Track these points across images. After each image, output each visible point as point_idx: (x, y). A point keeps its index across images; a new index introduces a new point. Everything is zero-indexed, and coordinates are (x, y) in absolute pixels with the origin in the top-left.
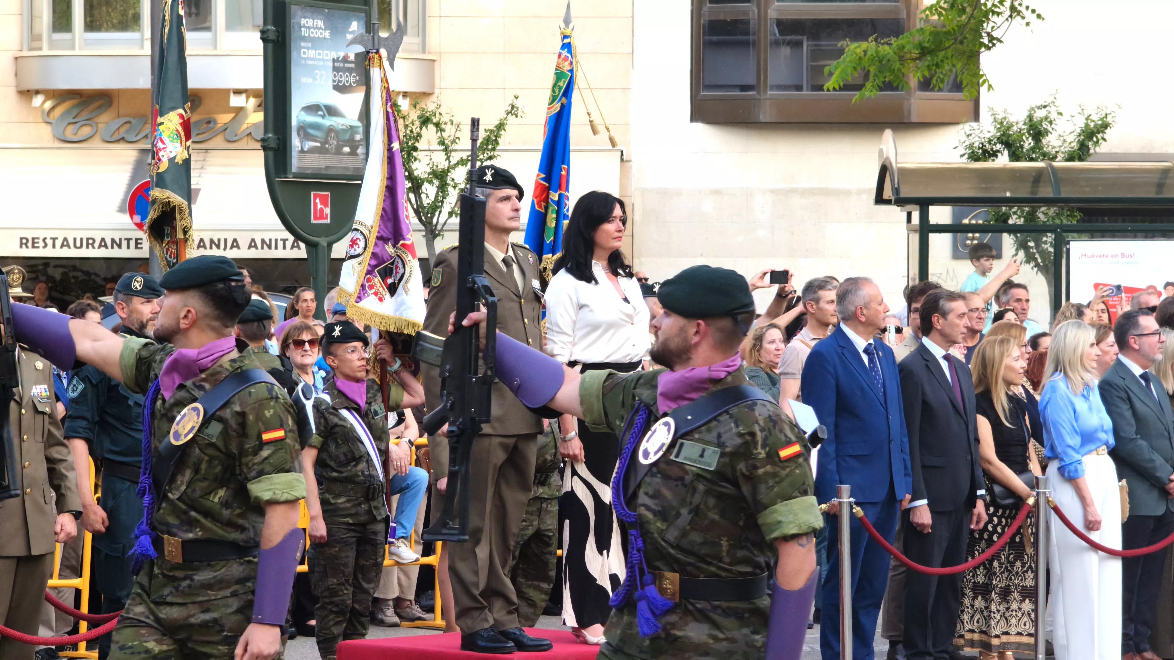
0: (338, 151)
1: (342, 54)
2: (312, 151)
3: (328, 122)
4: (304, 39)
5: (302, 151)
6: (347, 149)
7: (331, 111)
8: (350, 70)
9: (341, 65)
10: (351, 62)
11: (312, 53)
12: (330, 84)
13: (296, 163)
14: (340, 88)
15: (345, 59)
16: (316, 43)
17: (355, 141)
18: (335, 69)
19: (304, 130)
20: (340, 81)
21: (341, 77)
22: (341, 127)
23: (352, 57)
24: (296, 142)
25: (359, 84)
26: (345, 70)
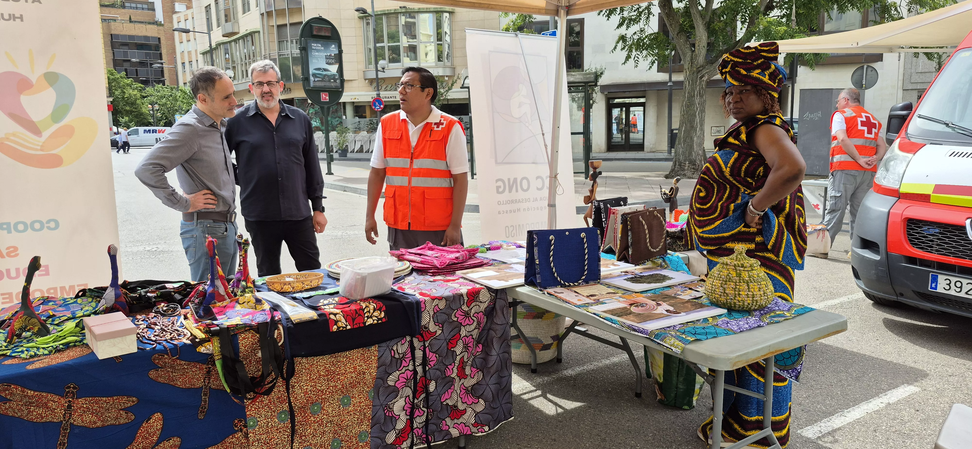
0: (329, 81)
1: (329, 54)
2: (318, 81)
3: (324, 73)
4: (314, 49)
5: (314, 81)
6: (333, 81)
7: (325, 70)
8: (332, 59)
9: (329, 57)
11: (317, 54)
12: (325, 62)
13: (312, 84)
14: (329, 63)
15: (330, 55)
16: (318, 51)
17: (336, 79)
18: (326, 58)
19: (314, 75)
22: (330, 74)
23: (333, 55)
24: (312, 78)
25: (336, 63)
26: (330, 59)
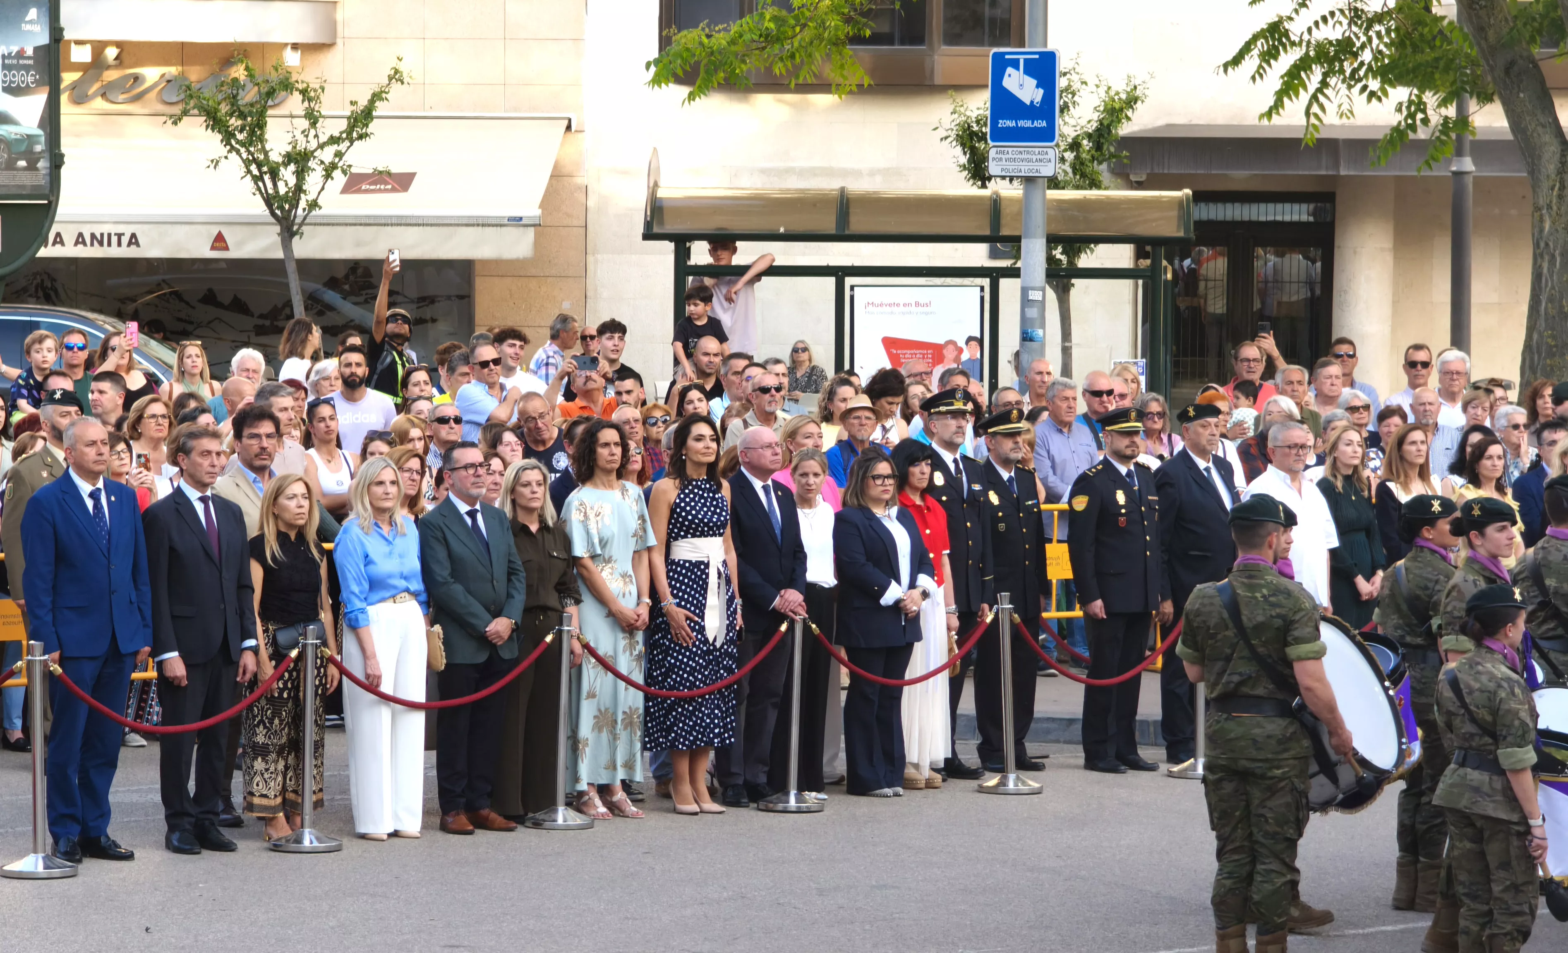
0: (11, 166)
1: (15, 49)
6: (22, 163)
8: (27, 68)
9: (15, 62)
10: (29, 58)
14: (13, 90)
15: (20, 54)
17: (35, 153)
18: (5, 66)
20: (11, 82)
21: (14, 76)
22: (13, 136)
23: (30, 52)
25: (39, 83)
26: (19, 68)
